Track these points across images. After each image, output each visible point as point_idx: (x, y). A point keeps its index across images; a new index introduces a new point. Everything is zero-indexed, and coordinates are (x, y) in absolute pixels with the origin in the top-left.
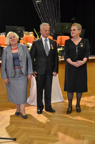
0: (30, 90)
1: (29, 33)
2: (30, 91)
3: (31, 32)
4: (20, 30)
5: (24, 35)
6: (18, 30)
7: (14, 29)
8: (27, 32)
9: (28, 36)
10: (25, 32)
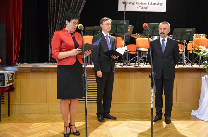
0: (199, 101)
1: (200, 36)
2: (199, 103)
3: (203, 34)
4: (190, 32)
5: (194, 37)
6: (188, 32)
7: (183, 31)
8: (198, 34)
9: (199, 38)
10: (196, 34)
